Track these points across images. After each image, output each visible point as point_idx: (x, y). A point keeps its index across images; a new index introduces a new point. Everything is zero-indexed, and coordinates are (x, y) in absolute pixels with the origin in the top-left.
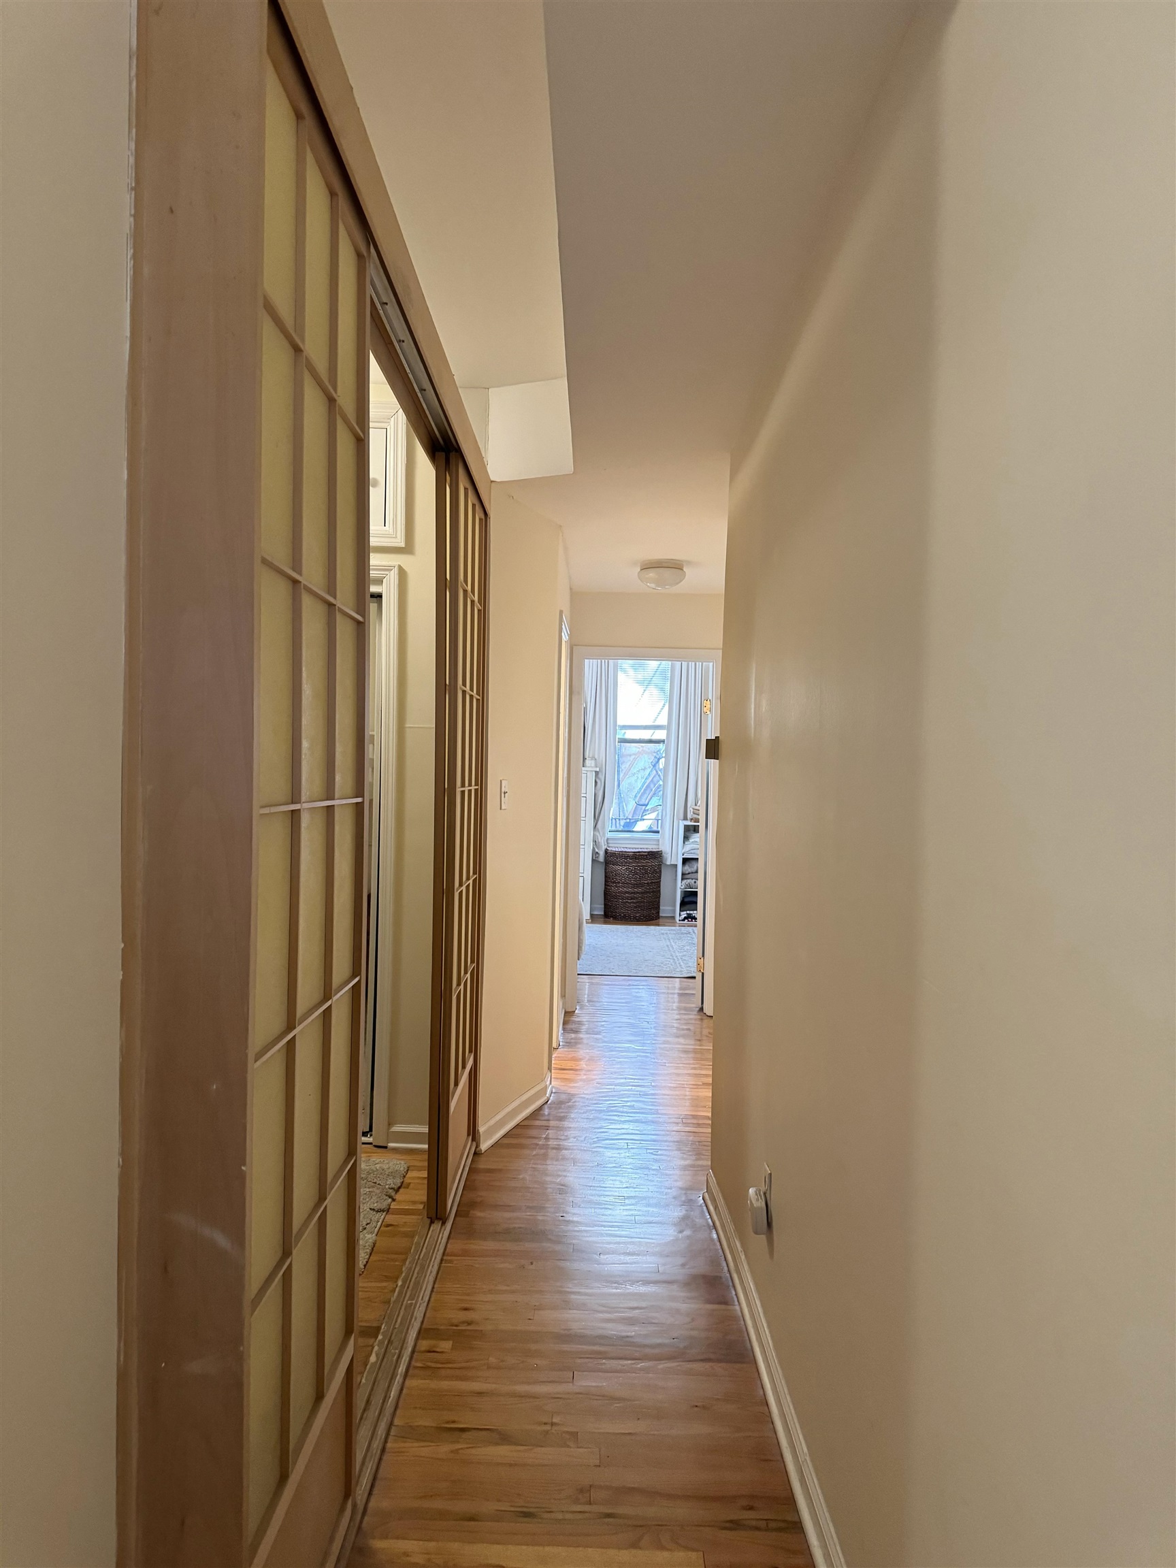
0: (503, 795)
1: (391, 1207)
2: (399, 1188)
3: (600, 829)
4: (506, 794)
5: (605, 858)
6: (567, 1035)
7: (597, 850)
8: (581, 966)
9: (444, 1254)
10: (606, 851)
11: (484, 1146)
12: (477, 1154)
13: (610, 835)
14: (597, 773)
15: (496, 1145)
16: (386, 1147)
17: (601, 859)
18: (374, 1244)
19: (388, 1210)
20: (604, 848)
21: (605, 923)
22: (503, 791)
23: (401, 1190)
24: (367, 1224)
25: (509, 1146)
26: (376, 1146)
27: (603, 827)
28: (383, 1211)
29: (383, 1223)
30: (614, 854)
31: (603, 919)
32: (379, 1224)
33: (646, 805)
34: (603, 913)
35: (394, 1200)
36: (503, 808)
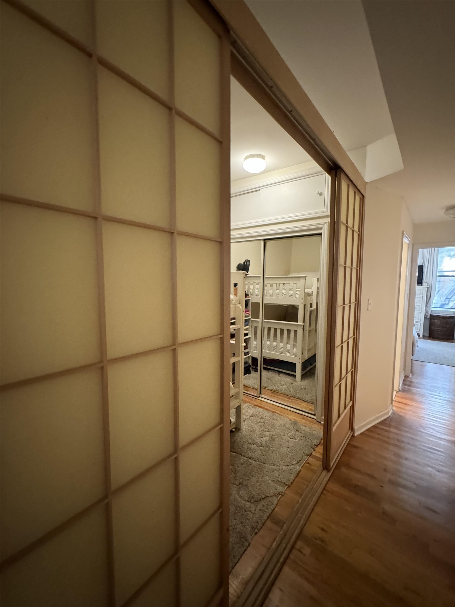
0: (369, 305)
1: (313, 454)
2: (318, 445)
3: (428, 307)
4: (371, 305)
5: (430, 317)
6: (404, 386)
7: (427, 314)
8: (415, 357)
9: (324, 489)
10: (431, 315)
11: (357, 434)
12: (353, 436)
13: (432, 309)
14: (428, 288)
15: (362, 434)
16: (320, 423)
17: (429, 317)
18: (300, 472)
19: (310, 455)
20: (430, 313)
21: (429, 339)
22: (369, 303)
23: (319, 446)
24: (300, 460)
25: (367, 436)
26: (317, 421)
27: (430, 306)
28: (308, 455)
29: (307, 462)
30: (434, 316)
31: (428, 338)
32: (305, 461)
33: (450, 298)
34: (428, 335)
35: (314, 450)
36: (369, 309)
